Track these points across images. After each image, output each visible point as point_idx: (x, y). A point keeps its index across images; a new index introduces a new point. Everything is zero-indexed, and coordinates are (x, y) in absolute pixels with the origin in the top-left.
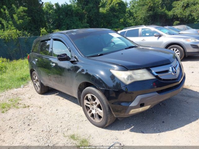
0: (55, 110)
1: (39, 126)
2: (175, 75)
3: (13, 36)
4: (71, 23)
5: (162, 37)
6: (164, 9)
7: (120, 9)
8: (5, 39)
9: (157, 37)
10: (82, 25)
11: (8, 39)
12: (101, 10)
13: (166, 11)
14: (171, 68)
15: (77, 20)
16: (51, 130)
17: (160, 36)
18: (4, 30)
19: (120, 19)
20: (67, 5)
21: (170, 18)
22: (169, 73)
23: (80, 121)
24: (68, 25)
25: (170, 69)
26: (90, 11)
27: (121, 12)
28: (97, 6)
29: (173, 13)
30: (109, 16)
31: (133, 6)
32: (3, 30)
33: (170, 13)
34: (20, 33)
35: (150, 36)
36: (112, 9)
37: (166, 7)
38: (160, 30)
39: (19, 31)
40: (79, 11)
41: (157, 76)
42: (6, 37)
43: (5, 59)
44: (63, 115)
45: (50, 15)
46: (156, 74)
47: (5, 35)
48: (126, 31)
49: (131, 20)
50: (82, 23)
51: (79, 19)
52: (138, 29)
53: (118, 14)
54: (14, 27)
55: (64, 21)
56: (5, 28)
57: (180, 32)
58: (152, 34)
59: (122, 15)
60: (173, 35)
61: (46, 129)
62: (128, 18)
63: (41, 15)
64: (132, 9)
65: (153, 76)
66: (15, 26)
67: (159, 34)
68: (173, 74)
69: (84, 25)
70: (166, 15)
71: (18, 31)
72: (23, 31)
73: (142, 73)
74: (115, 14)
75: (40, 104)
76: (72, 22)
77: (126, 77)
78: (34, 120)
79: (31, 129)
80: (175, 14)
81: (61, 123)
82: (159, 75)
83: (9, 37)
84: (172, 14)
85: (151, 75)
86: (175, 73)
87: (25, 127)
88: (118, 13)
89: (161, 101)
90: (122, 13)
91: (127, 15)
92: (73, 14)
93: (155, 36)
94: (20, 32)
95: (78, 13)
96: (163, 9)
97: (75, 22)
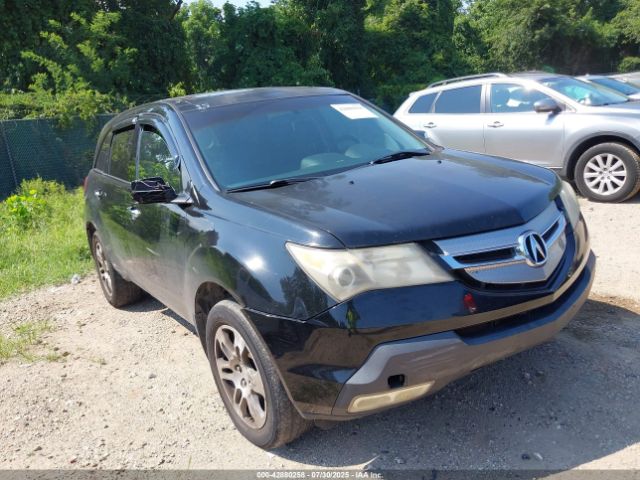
0: (148, 374)
1: (71, 437)
2: (540, 266)
3: (81, 111)
4: (268, 66)
5: (563, 112)
6: (588, 16)
7: (433, 17)
8: (58, 119)
9: (545, 116)
10: (304, 74)
11: (67, 119)
12: (371, 23)
13: (596, 24)
14: (521, 240)
15: (287, 57)
16: (105, 459)
17: (556, 110)
18: (54, 93)
19: (434, 52)
20: (258, 8)
21: (605, 46)
22: (516, 258)
23: (217, 426)
24: (259, 74)
25: (518, 244)
26: (334, 25)
27: (438, 30)
28: (356, 11)
29: (619, 30)
30: (397, 43)
31: (480, 7)
32: (51, 90)
33: (608, 30)
34: (106, 101)
35: (521, 109)
36: (409, 20)
37: (595, 8)
38: (559, 88)
39: (102, 93)
40: (296, 28)
41: (462, 270)
42: (60, 113)
43: (52, 185)
44: (167, 400)
45: (207, 43)
46: (456, 265)
47: (58, 108)
48: (436, 94)
49: (469, 54)
50: (304, 65)
51: (297, 53)
52: (479, 87)
53: (428, 35)
54: (83, 81)
55: (248, 61)
56: (57, 86)
57: (632, 97)
58: (529, 102)
59: (441, 39)
60: (606, 104)
61: (89, 453)
62: (461, 48)
63: (175, 42)
64: (477, 18)
65: (444, 272)
66: (87, 79)
67: (553, 101)
68: (529, 263)
69: (310, 72)
70: (592, 37)
71: (98, 94)
72: (114, 94)
73: (401, 260)
74: (418, 34)
75: (106, 349)
76: (271, 63)
77: (337, 274)
78: (65, 411)
79: (40, 449)
80: (626, 33)
81: (151, 429)
82: (470, 269)
83: (71, 114)
84: (614, 31)
85: (436, 267)
86: (540, 258)
87: (24, 438)
88: (427, 32)
89: (475, 366)
90: (439, 33)
91: (459, 39)
92: (275, 36)
93: (539, 110)
94: (104, 96)
95: (293, 33)
96: (583, 15)
97: (281, 63)
